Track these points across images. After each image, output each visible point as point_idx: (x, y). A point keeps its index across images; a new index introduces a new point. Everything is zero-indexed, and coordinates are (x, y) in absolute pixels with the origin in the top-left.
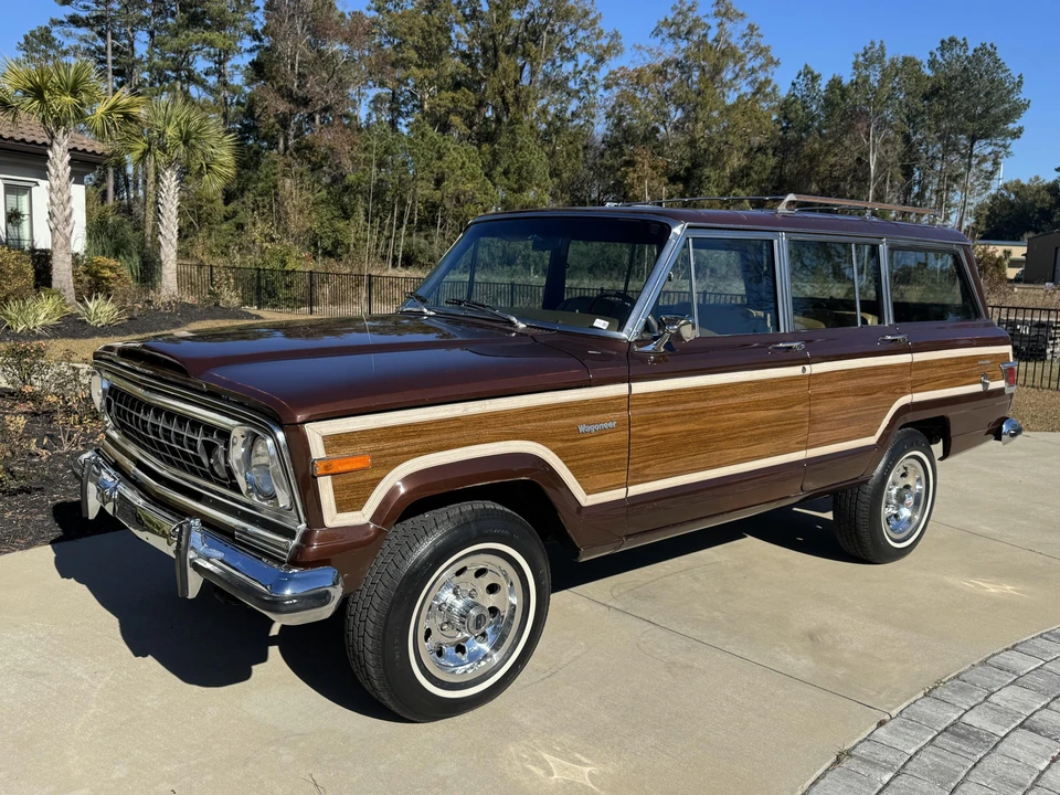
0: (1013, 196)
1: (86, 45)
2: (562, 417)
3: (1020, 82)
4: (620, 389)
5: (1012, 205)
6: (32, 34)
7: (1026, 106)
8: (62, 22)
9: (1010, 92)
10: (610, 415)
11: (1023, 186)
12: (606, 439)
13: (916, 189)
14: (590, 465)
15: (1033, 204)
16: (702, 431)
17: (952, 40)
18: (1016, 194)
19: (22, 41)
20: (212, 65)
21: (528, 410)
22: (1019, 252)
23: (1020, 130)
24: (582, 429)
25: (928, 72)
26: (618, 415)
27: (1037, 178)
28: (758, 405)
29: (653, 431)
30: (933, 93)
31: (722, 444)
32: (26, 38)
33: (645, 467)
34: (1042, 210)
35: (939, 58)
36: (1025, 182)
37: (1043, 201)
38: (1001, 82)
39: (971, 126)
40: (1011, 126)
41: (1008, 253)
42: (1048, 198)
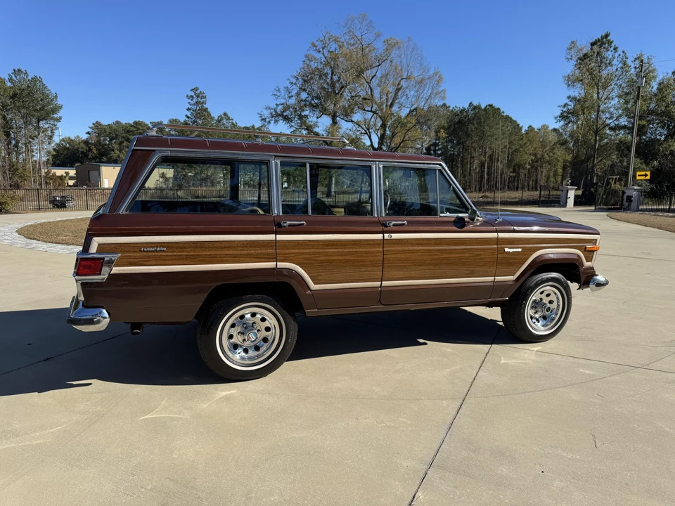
0: (68, 145)
3: (56, 96)
5: (68, 149)
7: (61, 107)
9: (52, 100)
11: (72, 140)
13: (13, 142)
15: (77, 149)
17: (19, 70)
18: (70, 144)
22: (72, 172)
23: (60, 118)
25: (9, 84)
27: (78, 137)
30: (14, 96)
34: (83, 152)
35: (14, 78)
36: (73, 138)
37: (82, 148)
38: (47, 96)
39: (37, 114)
40: (55, 116)
41: (67, 173)
42: (84, 147)
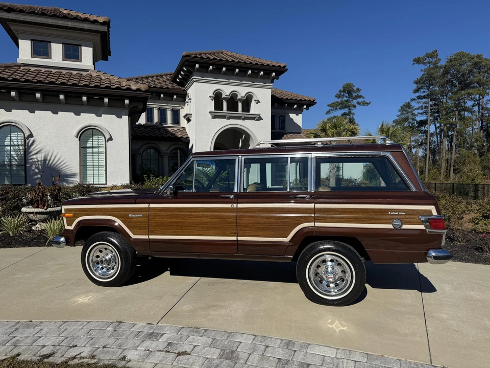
1: (425, 105)
2: (125, 211)
4: (146, 206)
6: (404, 105)
8: (414, 99)
10: (142, 213)
12: (139, 219)
14: (134, 226)
16: (178, 222)
19: (400, 108)
20: (473, 103)
21: (114, 208)
24: (130, 215)
26: (144, 213)
28: (206, 216)
29: (157, 219)
31: (188, 228)
32: (401, 107)
33: (154, 231)
